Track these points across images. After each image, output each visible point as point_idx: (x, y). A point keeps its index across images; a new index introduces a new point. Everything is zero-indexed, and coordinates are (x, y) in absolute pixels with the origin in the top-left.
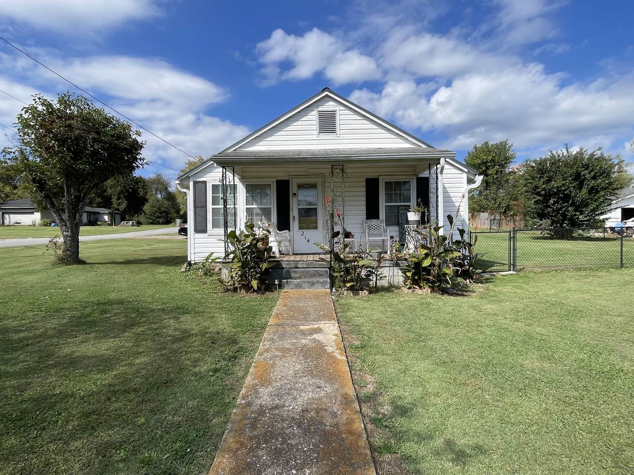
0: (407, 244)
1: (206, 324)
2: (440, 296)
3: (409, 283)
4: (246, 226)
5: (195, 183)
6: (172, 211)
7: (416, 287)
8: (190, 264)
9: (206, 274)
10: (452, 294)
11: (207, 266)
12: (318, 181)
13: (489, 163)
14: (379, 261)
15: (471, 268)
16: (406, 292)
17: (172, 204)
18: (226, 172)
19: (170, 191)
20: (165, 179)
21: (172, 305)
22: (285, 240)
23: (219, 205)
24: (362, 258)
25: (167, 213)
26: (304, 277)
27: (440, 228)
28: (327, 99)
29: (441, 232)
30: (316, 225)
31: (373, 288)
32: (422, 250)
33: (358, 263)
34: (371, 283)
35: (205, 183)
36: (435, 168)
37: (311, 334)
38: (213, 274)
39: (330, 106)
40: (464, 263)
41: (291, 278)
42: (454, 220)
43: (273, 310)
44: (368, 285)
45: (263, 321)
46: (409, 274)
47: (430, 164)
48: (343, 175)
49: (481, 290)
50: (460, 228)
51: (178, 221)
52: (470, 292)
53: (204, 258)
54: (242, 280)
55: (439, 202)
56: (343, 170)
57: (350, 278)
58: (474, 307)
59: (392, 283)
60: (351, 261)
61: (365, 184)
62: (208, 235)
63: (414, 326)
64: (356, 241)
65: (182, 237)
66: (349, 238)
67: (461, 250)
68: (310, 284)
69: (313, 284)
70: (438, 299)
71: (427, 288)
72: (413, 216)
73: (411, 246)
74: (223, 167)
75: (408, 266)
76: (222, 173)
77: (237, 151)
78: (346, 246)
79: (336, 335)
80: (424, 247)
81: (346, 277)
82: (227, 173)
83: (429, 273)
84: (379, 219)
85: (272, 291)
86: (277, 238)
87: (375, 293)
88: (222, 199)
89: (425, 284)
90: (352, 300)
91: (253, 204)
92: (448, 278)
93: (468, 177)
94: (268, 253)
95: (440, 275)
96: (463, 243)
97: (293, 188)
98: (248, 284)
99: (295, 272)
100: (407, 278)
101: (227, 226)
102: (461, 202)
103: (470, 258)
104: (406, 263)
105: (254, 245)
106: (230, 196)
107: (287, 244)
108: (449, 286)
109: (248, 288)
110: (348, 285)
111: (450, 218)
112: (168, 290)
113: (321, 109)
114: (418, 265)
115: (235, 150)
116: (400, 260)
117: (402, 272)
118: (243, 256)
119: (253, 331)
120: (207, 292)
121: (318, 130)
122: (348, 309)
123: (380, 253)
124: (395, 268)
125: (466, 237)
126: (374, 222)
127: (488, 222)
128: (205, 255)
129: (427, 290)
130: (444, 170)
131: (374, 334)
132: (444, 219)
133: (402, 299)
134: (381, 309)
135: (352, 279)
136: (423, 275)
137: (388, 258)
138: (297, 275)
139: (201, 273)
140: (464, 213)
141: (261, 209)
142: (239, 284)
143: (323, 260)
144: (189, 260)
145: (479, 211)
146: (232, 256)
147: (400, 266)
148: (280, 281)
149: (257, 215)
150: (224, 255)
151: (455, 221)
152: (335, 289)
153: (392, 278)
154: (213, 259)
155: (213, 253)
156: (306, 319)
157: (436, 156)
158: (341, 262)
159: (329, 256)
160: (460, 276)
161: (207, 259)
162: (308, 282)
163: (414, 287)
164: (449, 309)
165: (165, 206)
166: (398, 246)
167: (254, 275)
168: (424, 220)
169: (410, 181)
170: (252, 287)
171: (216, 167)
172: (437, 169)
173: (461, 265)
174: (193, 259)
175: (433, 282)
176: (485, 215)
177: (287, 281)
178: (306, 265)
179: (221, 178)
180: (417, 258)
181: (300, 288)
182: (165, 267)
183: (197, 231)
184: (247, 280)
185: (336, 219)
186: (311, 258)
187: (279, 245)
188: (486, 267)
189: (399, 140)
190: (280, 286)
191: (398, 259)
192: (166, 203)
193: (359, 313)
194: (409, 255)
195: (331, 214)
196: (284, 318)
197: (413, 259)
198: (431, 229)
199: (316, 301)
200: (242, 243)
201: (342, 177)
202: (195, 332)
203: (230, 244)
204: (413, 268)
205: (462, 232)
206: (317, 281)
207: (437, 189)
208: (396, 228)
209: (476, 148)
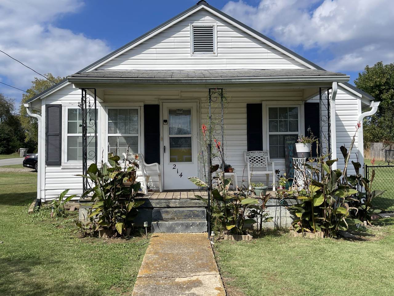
0: (295, 179)
1: (62, 276)
2: (334, 241)
3: (298, 225)
4: (110, 159)
5: (48, 107)
6: (15, 138)
7: (307, 230)
8: (39, 203)
9: (59, 215)
10: (348, 239)
11: (61, 206)
12: (193, 106)
13: (383, 86)
14: (264, 200)
15: (368, 208)
16: (295, 236)
17: (15, 130)
18: (86, 94)
19: (13, 114)
20: (7, 101)
21: (20, 253)
22: (155, 175)
23: (76, 133)
24: (245, 196)
25: (8, 140)
26: (177, 219)
27: (333, 161)
28: (203, 13)
29: (334, 167)
30: (190, 157)
31: (257, 231)
32: (313, 187)
33: (240, 201)
34: (255, 225)
35: (60, 106)
36: (326, 93)
37: (188, 288)
38: (67, 215)
39: (206, 21)
40: (360, 202)
41: (162, 220)
42: (349, 152)
43: (142, 258)
44: (251, 228)
45: (131, 272)
46: (299, 215)
47: (320, 88)
48: (222, 100)
49: (381, 233)
50: (355, 161)
51: (22, 150)
52: (369, 235)
53: (57, 196)
54: (104, 222)
55: (332, 131)
56: (222, 95)
57: (231, 219)
58: (376, 255)
59: (279, 225)
60: (232, 200)
61: (246, 109)
62: (62, 169)
63: (308, 276)
64: (237, 175)
65: (27, 170)
66: (228, 172)
67: (356, 187)
68: (184, 227)
69: (187, 227)
70: (333, 244)
71: (320, 231)
72: (302, 148)
73: (301, 182)
74: (83, 90)
75: (298, 205)
76: (81, 96)
77: (100, 71)
78: (226, 182)
79: (218, 289)
80: (315, 183)
81: (226, 218)
82: (88, 96)
83: (322, 215)
84: (262, 150)
85: (140, 236)
86: (145, 173)
87: (260, 238)
88: (80, 126)
89: (317, 226)
90: (234, 246)
91: (116, 133)
92: (344, 220)
93: (362, 103)
94: (135, 190)
95: (334, 216)
96: (358, 178)
97: (164, 114)
98: (111, 228)
99: (167, 212)
100: (296, 219)
101: (86, 158)
102: (357, 131)
103: (367, 195)
104: (294, 202)
105: (119, 180)
106: (90, 124)
107: (157, 178)
108: (345, 229)
109: (111, 232)
110: (229, 228)
111: (343, 150)
112: (13, 234)
113: (196, 24)
114: (309, 204)
115: (96, 69)
116: (288, 198)
117: (291, 213)
118: (105, 193)
119: (120, 285)
120: (62, 237)
121: (192, 48)
122: (230, 257)
123: (265, 190)
124: (283, 208)
125: (361, 171)
126: (256, 154)
127: (382, 153)
128: (59, 192)
129: (319, 234)
130: (337, 95)
131: (263, 287)
132: (337, 151)
133: (292, 245)
134: (269, 256)
135: (234, 221)
136: (315, 216)
137: (274, 196)
138: (169, 216)
139: (53, 213)
140: (359, 144)
141: (126, 138)
142: (100, 228)
143: (199, 198)
144: (38, 197)
145: (372, 141)
146: (91, 194)
147: (287, 206)
148: (149, 224)
149: (122, 144)
150: (81, 192)
151: (349, 154)
152: (214, 233)
153: (279, 220)
154: (68, 197)
155: (68, 190)
156: (182, 269)
157: (327, 79)
158: (220, 200)
159: (206, 193)
160: (356, 217)
161: (61, 196)
162: (182, 224)
163: (304, 230)
164: (346, 256)
165: (7, 132)
166: (285, 182)
167: (119, 216)
168: (314, 153)
169: (297, 108)
170: (116, 231)
171: (74, 89)
172: (328, 94)
173: (357, 204)
174: (43, 197)
175: (327, 225)
176: (379, 146)
177: (157, 224)
178: (179, 203)
179: (80, 101)
180: (308, 196)
181: (172, 231)
182: (9, 206)
183: (49, 163)
184: (110, 223)
185: (215, 151)
186: (184, 195)
187: (147, 180)
188: (385, 206)
189: (284, 61)
190: (150, 229)
191: (287, 197)
192: (7, 129)
193: (244, 262)
194: (299, 192)
195: (209, 145)
196: (155, 268)
197: (304, 198)
198: (323, 163)
199: (192, 248)
200: (104, 178)
201: (221, 103)
202: (50, 287)
203: (89, 180)
204: (304, 208)
205: (357, 166)
206: (193, 223)
207: (329, 117)
208: (282, 161)
209: (368, 69)
